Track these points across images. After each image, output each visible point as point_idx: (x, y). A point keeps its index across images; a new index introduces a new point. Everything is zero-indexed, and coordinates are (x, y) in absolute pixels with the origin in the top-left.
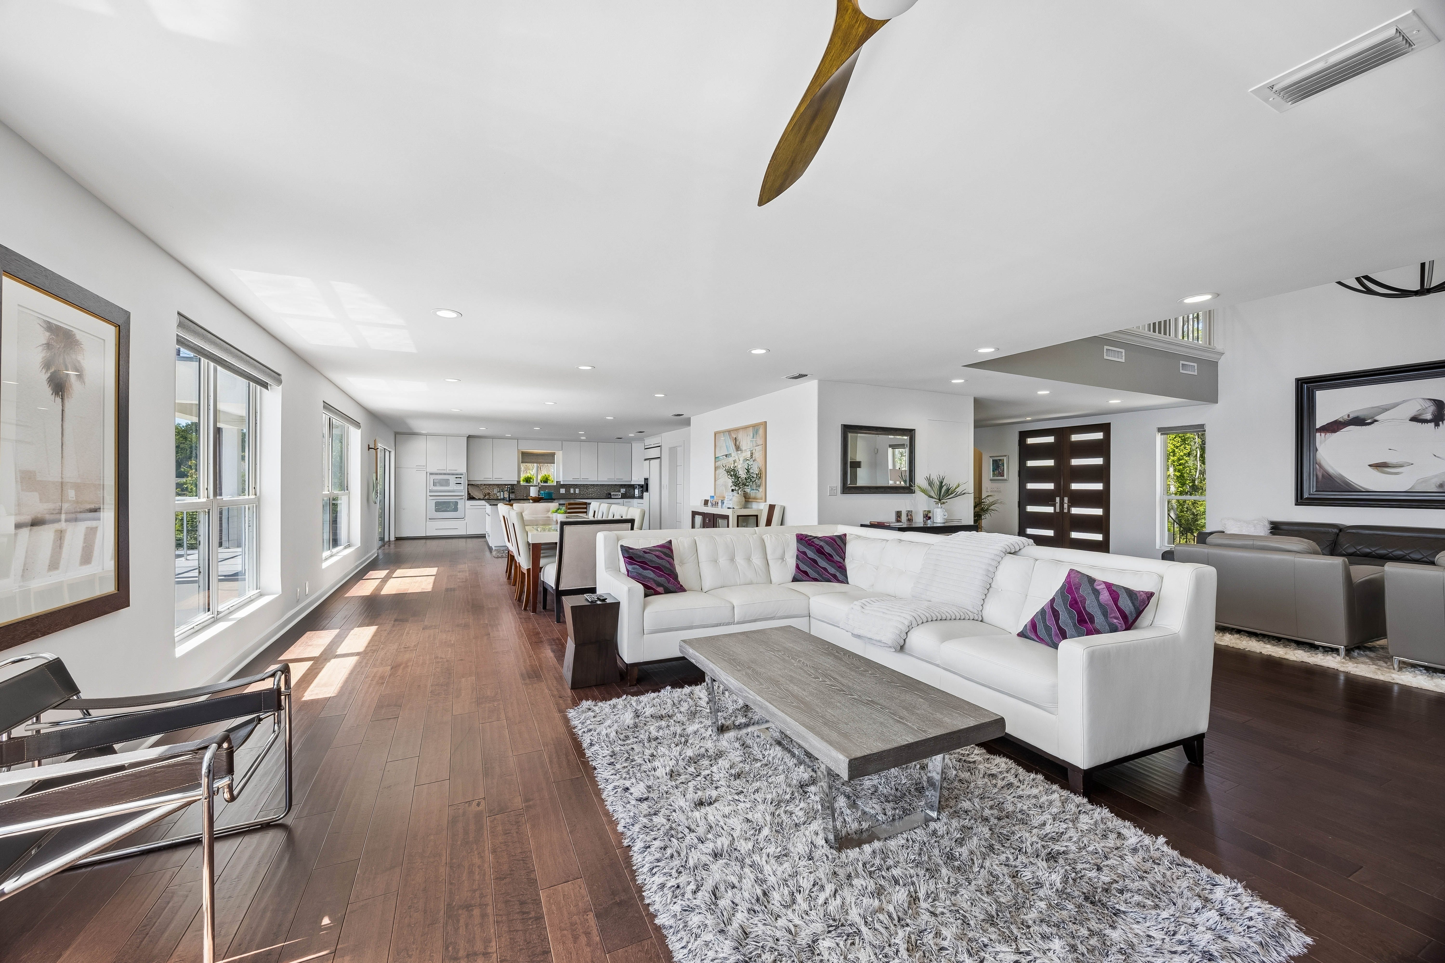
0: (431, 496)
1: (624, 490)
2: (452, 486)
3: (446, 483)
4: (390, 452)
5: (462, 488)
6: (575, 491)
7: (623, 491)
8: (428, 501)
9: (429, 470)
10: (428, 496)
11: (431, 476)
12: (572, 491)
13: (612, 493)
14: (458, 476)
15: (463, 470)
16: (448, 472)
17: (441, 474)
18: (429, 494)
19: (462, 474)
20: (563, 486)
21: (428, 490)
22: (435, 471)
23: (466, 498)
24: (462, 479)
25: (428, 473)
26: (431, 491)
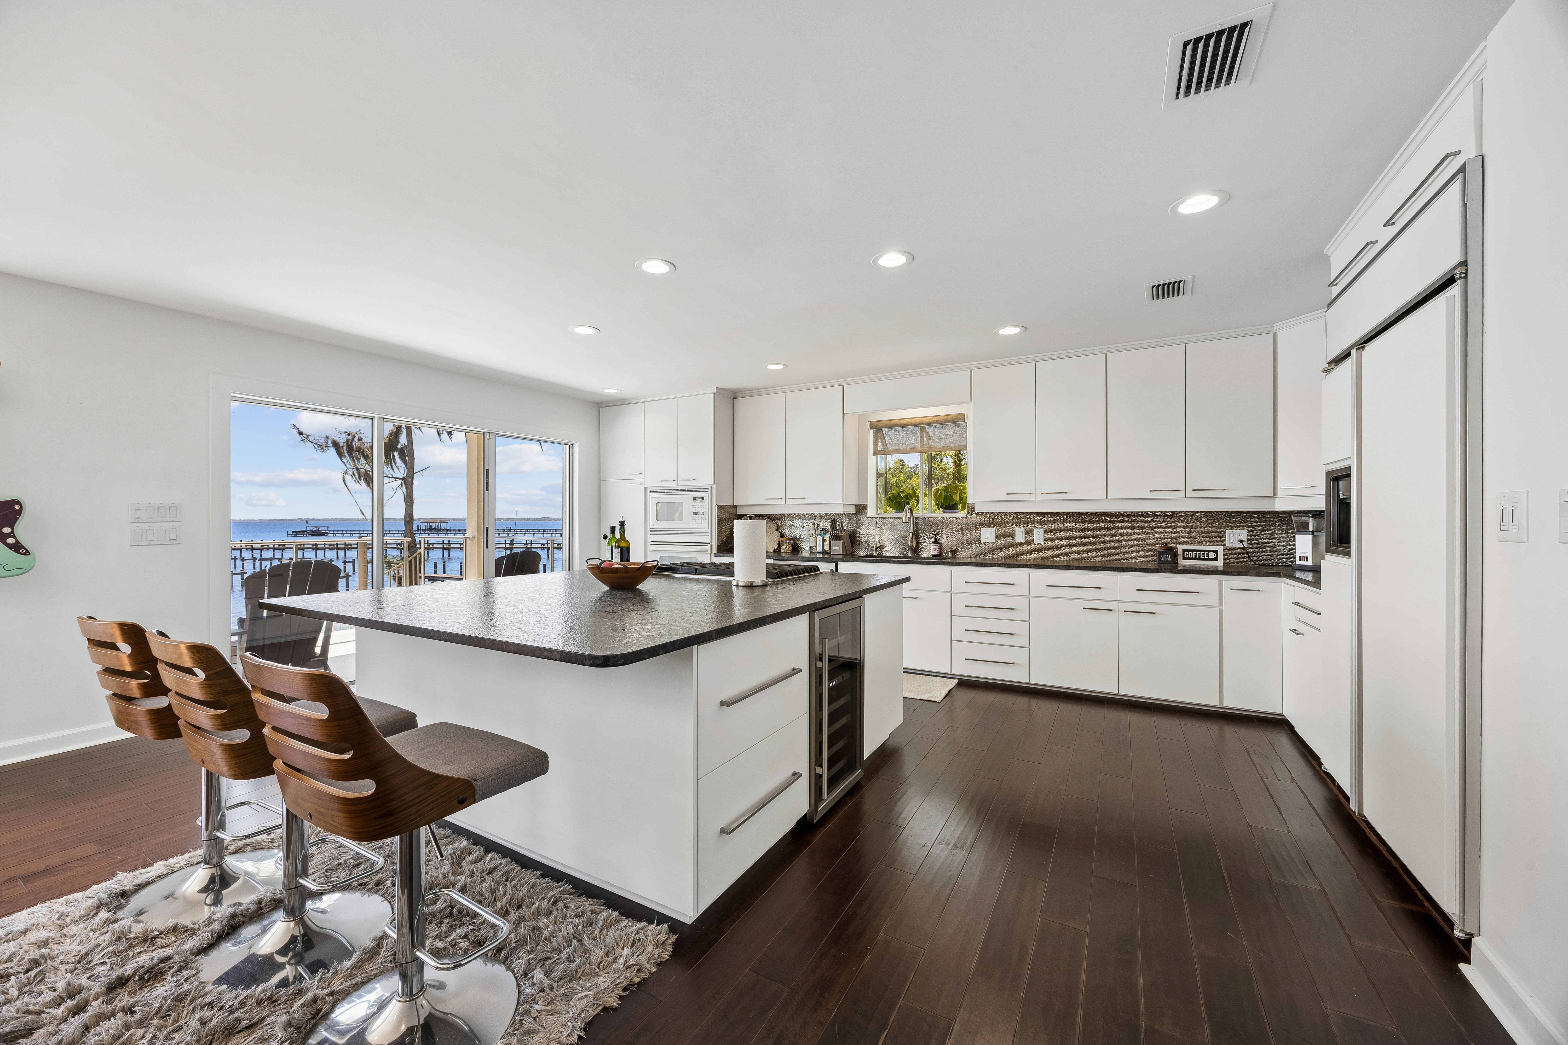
0: (654, 543)
1: (1243, 534)
2: (687, 519)
3: (677, 511)
5: (705, 524)
7: (1235, 537)
9: (650, 483)
10: (649, 543)
11: (654, 496)
12: (1020, 535)
13: (1180, 548)
14: (699, 493)
15: (706, 479)
16: (680, 484)
17: (669, 491)
18: (651, 538)
19: (705, 490)
20: (990, 519)
22: (658, 484)
23: (715, 551)
24: (705, 502)
25: (649, 491)
26: (654, 532)
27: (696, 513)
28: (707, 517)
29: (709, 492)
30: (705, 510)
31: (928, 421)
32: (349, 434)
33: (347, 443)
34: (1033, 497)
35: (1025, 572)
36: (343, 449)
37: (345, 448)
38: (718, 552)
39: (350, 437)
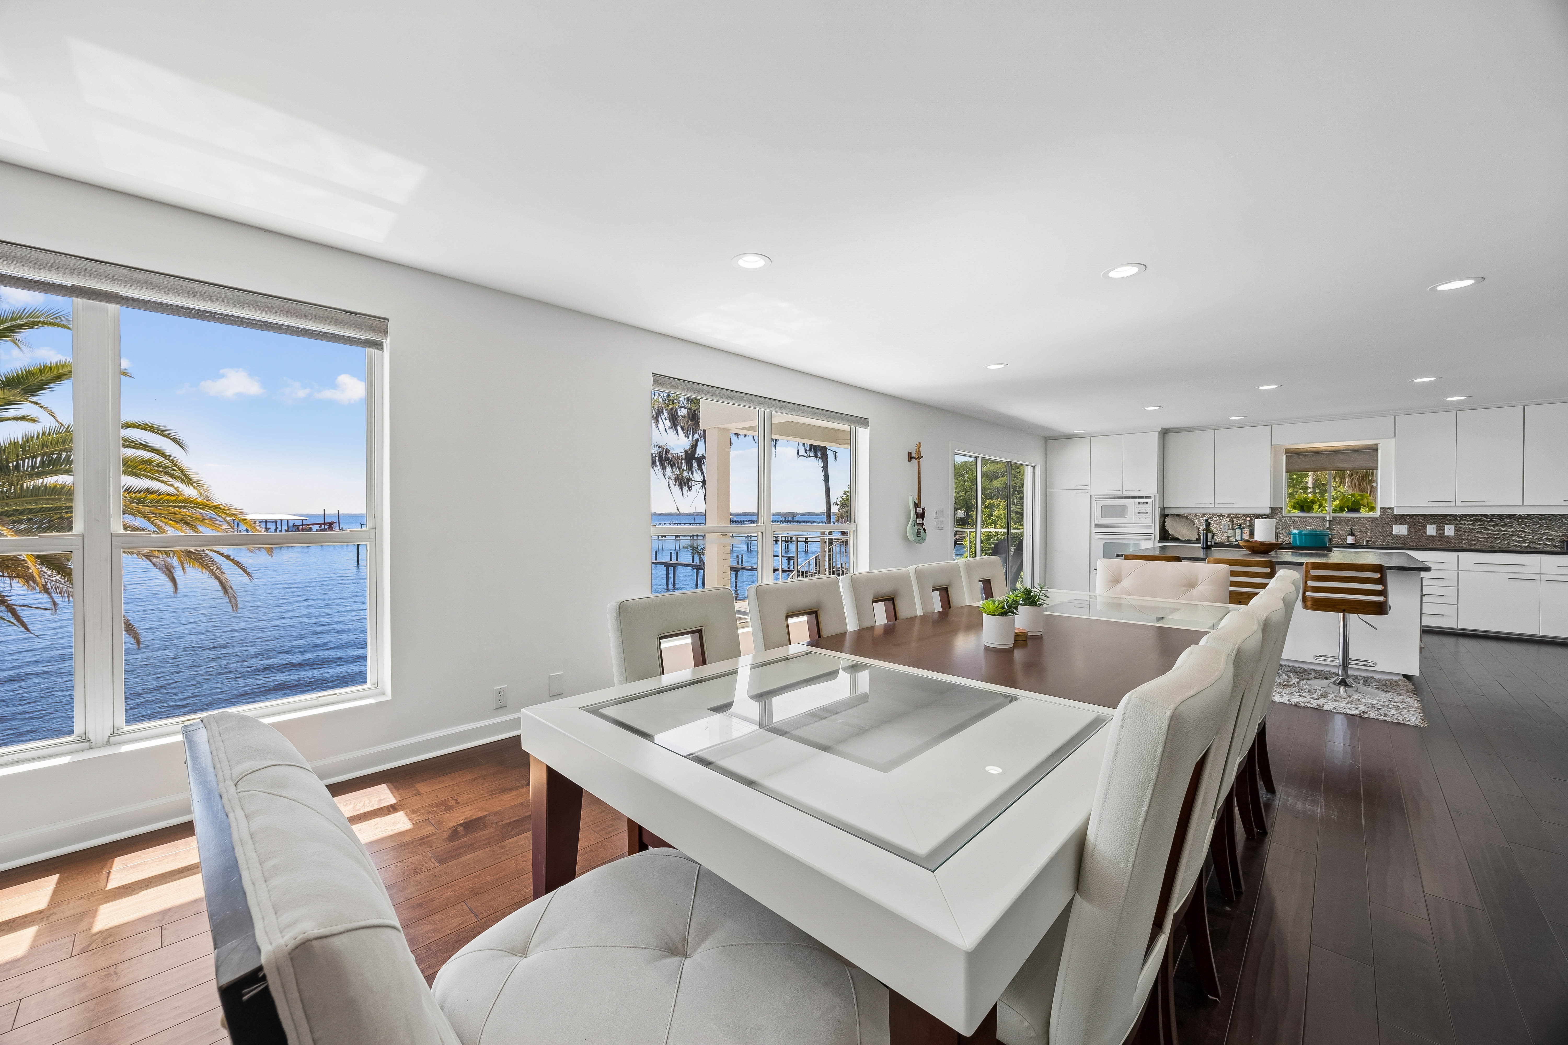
0: (1097, 533)
2: (1131, 517)
3: (1121, 512)
4: (1034, 467)
5: (1149, 520)
6: (1440, 529)
8: (1092, 541)
9: (1096, 492)
10: (1093, 534)
11: (1098, 501)
14: (1142, 499)
15: (1151, 488)
16: (1125, 494)
17: (1114, 498)
18: (1094, 530)
19: (1150, 497)
20: (1402, 519)
21: (1093, 525)
22: (1103, 493)
23: (1158, 538)
24: (1150, 505)
25: (1093, 497)
26: (1097, 526)
27: (1139, 513)
28: (1151, 516)
29: (1153, 499)
30: (1149, 511)
31: (1342, 449)
32: (659, 447)
33: (659, 454)
34: (1453, 504)
35: (1455, 554)
36: (655, 459)
37: (657, 458)
38: (1160, 539)
39: (660, 449)
